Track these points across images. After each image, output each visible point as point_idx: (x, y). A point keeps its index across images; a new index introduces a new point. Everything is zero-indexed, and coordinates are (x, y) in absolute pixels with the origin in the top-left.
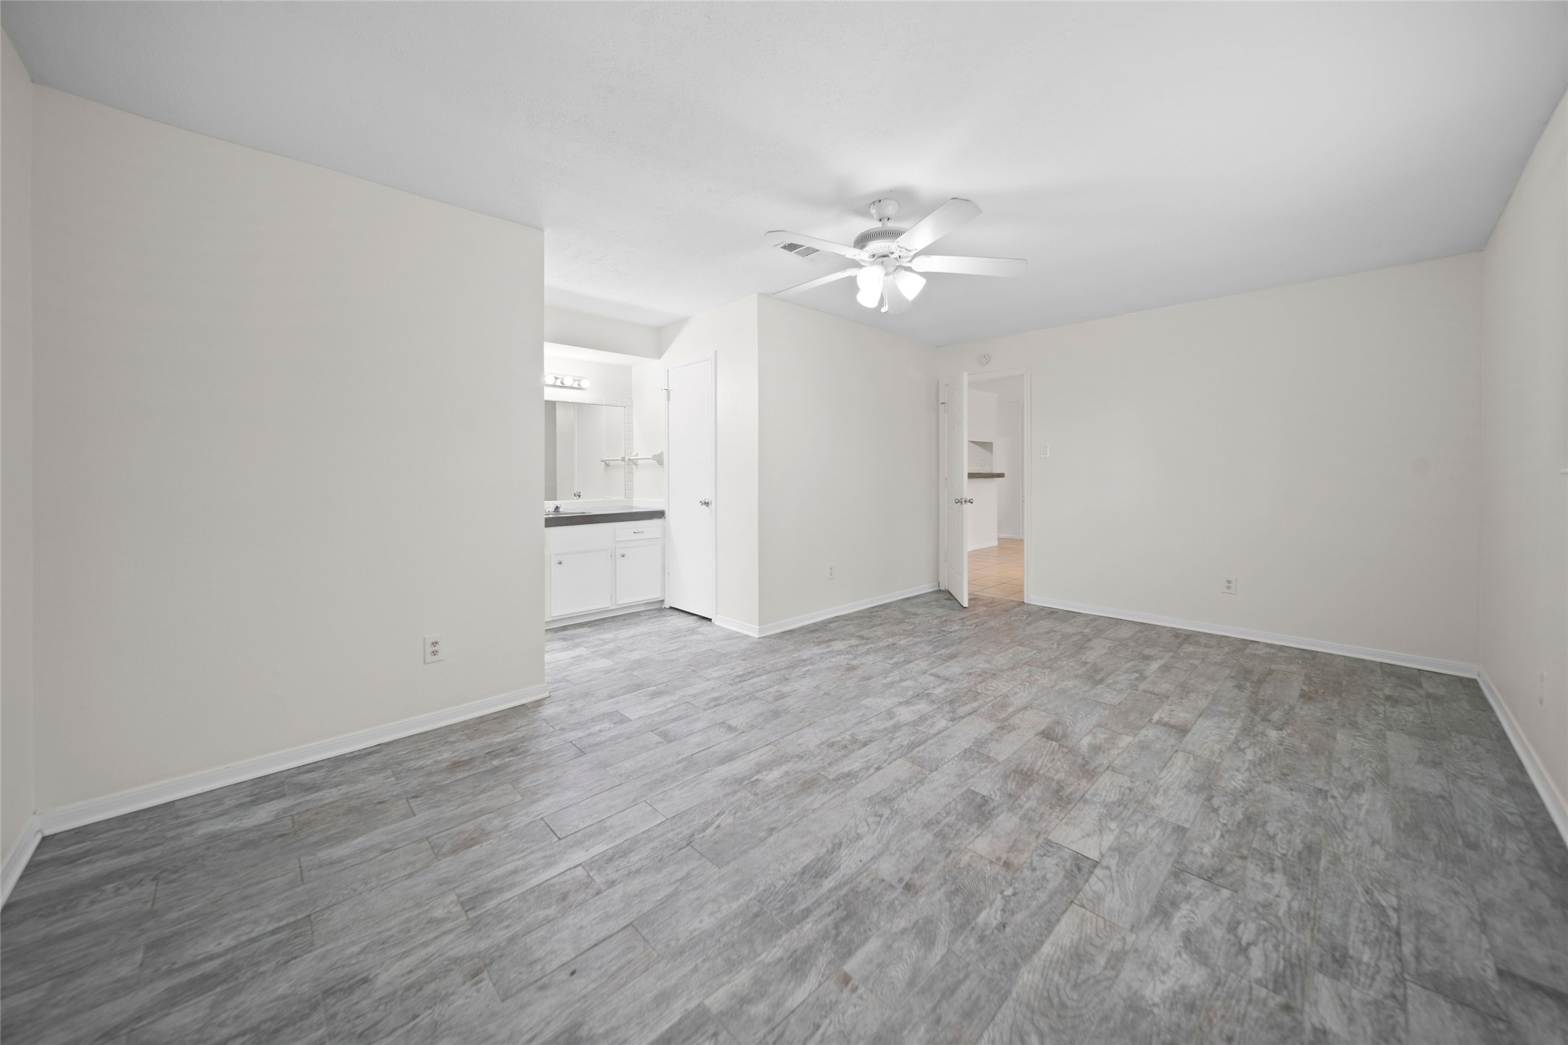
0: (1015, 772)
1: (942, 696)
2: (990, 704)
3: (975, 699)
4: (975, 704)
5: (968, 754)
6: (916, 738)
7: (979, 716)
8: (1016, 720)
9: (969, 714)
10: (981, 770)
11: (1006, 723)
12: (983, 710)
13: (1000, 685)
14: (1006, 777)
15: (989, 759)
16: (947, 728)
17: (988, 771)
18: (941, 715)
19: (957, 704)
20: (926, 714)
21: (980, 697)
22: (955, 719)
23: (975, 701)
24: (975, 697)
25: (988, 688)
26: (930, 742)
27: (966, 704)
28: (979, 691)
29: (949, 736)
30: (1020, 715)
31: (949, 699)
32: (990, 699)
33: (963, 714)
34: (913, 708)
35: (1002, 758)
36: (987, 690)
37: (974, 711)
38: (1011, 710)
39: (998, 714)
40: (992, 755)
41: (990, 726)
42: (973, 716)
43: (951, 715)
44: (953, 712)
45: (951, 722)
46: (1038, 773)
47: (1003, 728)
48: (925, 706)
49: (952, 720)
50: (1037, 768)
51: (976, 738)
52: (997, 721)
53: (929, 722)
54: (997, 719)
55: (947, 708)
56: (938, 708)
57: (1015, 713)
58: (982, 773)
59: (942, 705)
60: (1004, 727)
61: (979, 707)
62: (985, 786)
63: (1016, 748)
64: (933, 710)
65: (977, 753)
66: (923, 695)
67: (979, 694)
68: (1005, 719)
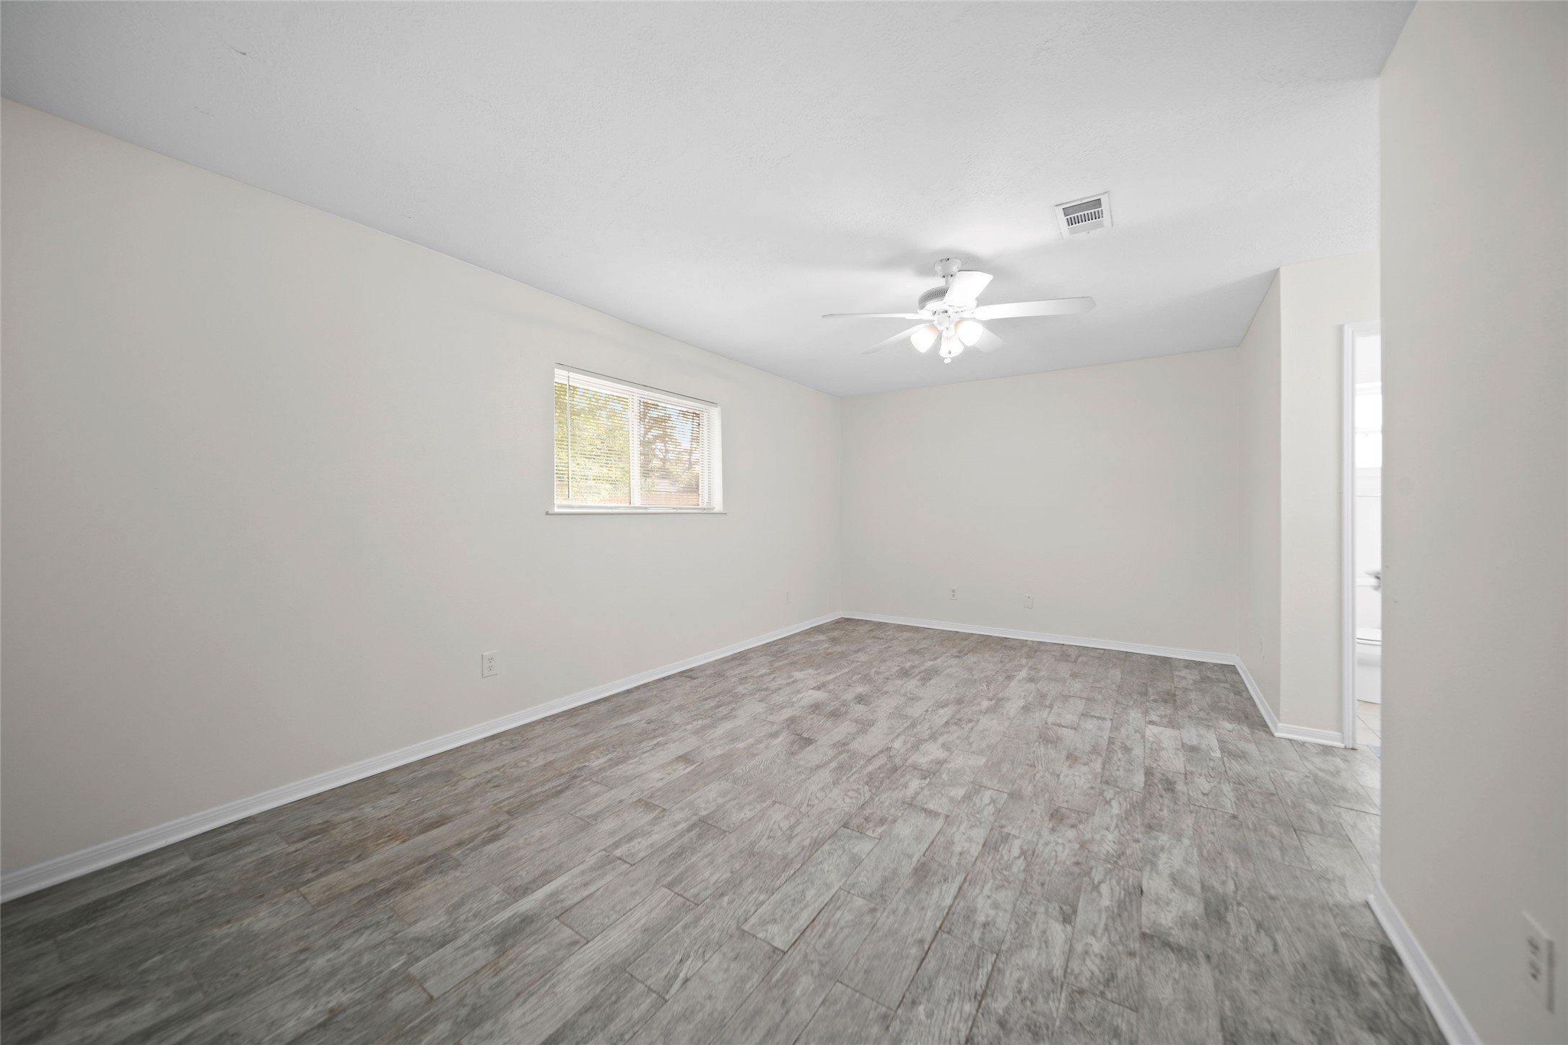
0: (839, 716)
1: (908, 777)
2: (854, 770)
3: (871, 776)
4: (870, 768)
5: (871, 724)
6: (913, 731)
7: (865, 755)
8: (831, 753)
9: (874, 756)
10: (862, 715)
11: (840, 749)
12: (862, 762)
13: (840, 802)
14: (846, 713)
15: (857, 721)
16: (892, 741)
17: (857, 715)
18: (900, 752)
19: (888, 766)
20: (915, 752)
21: (866, 779)
22: (887, 749)
23: (870, 773)
24: (871, 779)
25: (856, 795)
26: (901, 730)
27: (879, 768)
28: (866, 787)
29: (888, 735)
30: (826, 759)
31: (899, 772)
32: (854, 777)
33: (880, 755)
34: (931, 758)
35: (847, 723)
36: (857, 791)
37: (870, 760)
38: (834, 765)
39: (847, 758)
40: (854, 724)
41: (855, 745)
42: (870, 755)
43: (891, 754)
44: (890, 757)
45: (890, 746)
46: (825, 716)
47: (844, 744)
48: (920, 761)
49: (889, 749)
50: (825, 719)
51: (866, 734)
52: (848, 751)
53: (909, 745)
54: (848, 753)
55: (897, 760)
56: (906, 760)
57: (831, 761)
58: (860, 714)
59: (903, 765)
60: (842, 745)
61: (864, 767)
62: (859, 710)
63: (836, 730)
64: (910, 757)
65: (865, 726)
66: (928, 774)
67: (867, 783)
68: (840, 753)
